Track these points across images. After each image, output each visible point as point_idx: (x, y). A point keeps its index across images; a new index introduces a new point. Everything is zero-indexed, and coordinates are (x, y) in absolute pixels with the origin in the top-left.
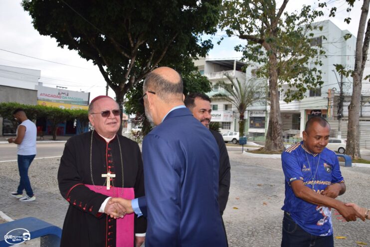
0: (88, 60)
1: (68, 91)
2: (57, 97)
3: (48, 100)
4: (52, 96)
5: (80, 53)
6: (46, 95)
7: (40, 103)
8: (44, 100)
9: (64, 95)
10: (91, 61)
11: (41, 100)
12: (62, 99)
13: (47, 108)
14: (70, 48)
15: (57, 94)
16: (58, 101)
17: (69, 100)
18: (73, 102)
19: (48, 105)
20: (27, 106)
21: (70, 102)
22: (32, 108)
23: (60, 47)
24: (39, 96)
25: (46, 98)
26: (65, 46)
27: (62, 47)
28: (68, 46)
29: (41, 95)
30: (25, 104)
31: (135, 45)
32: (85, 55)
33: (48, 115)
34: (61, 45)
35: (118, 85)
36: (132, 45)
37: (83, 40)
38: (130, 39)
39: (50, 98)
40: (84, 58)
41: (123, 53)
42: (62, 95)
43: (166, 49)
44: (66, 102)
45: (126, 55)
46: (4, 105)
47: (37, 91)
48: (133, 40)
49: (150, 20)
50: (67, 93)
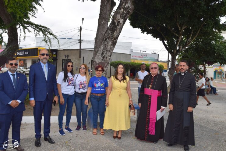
0: (157, 38)
1: (147, 54)
2: (141, 57)
3: (136, 59)
4: (138, 57)
5: (152, 35)
6: (135, 57)
7: (132, 61)
8: (134, 59)
9: (145, 56)
10: (158, 39)
11: (132, 59)
12: (143, 58)
13: (136, 64)
14: (147, 33)
15: (141, 55)
16: (141, 60)
17: (147, 59)
18: (149, 60)
19: (136, 62)
20: (126, 63)
21: (147, 60)
22: (128, 64)
23: (142, 33)
24: (132, 57)
25: (135, 58)
26: (145, 32)
27: (144, 33)
28: (146, 32)
29: (133, 56)
30: (125, 62)
31: (181, 29)
32: (155, 36)
33: (136, 67)
34: (143, 32)
35: (173, 51)
36: (180, 29)
37: (154, 29)
38: (178, 26)
39: (137, 58)
40: (155, 37)
41: (175, 34)
42: (143, 56)
43: (200, 30)
44: (146, 60)
45: (176, 35)
46: (116, 62)
47: (130, 54)
48: (180, 26)
49: (189, 16)
50: (146, 55)
